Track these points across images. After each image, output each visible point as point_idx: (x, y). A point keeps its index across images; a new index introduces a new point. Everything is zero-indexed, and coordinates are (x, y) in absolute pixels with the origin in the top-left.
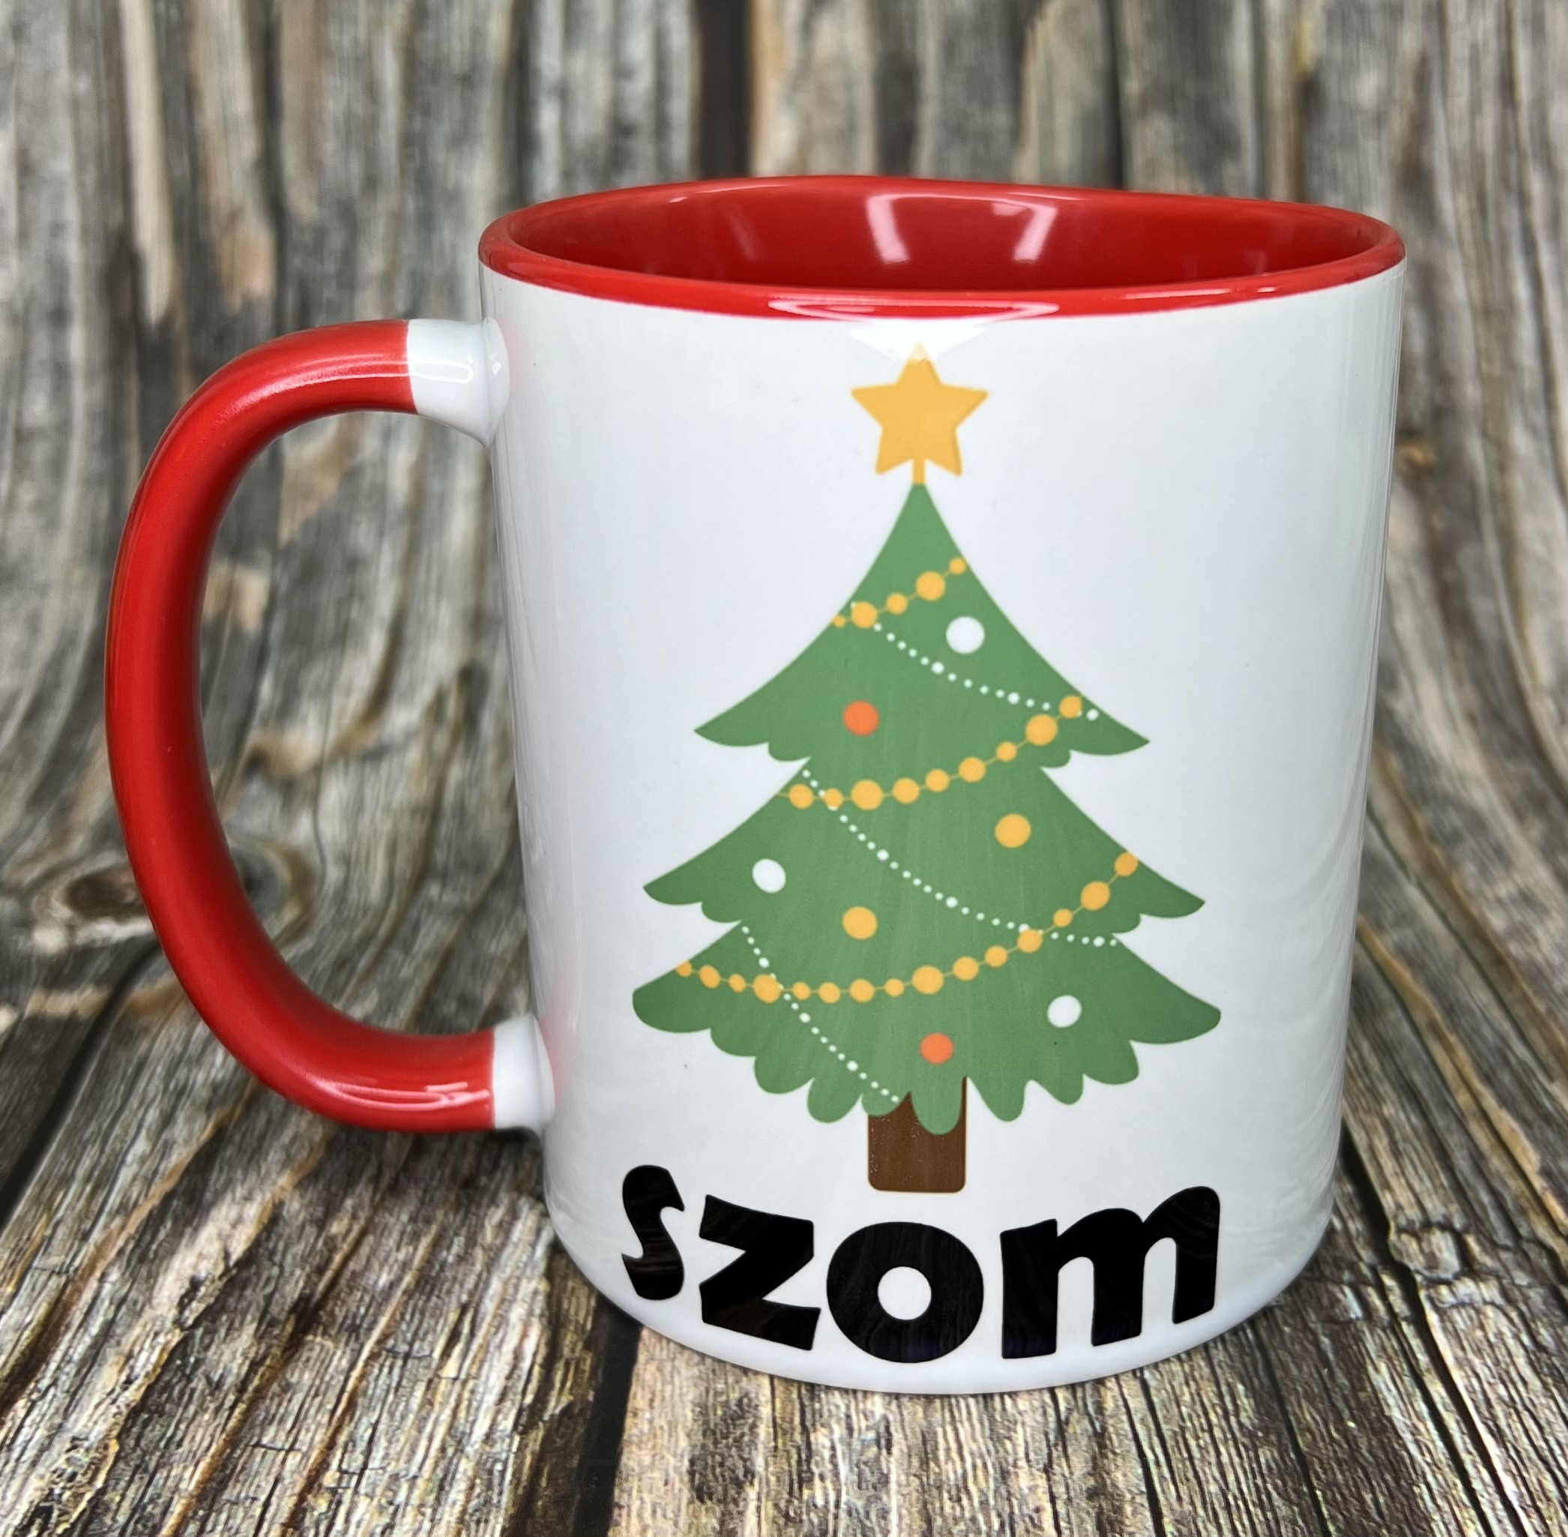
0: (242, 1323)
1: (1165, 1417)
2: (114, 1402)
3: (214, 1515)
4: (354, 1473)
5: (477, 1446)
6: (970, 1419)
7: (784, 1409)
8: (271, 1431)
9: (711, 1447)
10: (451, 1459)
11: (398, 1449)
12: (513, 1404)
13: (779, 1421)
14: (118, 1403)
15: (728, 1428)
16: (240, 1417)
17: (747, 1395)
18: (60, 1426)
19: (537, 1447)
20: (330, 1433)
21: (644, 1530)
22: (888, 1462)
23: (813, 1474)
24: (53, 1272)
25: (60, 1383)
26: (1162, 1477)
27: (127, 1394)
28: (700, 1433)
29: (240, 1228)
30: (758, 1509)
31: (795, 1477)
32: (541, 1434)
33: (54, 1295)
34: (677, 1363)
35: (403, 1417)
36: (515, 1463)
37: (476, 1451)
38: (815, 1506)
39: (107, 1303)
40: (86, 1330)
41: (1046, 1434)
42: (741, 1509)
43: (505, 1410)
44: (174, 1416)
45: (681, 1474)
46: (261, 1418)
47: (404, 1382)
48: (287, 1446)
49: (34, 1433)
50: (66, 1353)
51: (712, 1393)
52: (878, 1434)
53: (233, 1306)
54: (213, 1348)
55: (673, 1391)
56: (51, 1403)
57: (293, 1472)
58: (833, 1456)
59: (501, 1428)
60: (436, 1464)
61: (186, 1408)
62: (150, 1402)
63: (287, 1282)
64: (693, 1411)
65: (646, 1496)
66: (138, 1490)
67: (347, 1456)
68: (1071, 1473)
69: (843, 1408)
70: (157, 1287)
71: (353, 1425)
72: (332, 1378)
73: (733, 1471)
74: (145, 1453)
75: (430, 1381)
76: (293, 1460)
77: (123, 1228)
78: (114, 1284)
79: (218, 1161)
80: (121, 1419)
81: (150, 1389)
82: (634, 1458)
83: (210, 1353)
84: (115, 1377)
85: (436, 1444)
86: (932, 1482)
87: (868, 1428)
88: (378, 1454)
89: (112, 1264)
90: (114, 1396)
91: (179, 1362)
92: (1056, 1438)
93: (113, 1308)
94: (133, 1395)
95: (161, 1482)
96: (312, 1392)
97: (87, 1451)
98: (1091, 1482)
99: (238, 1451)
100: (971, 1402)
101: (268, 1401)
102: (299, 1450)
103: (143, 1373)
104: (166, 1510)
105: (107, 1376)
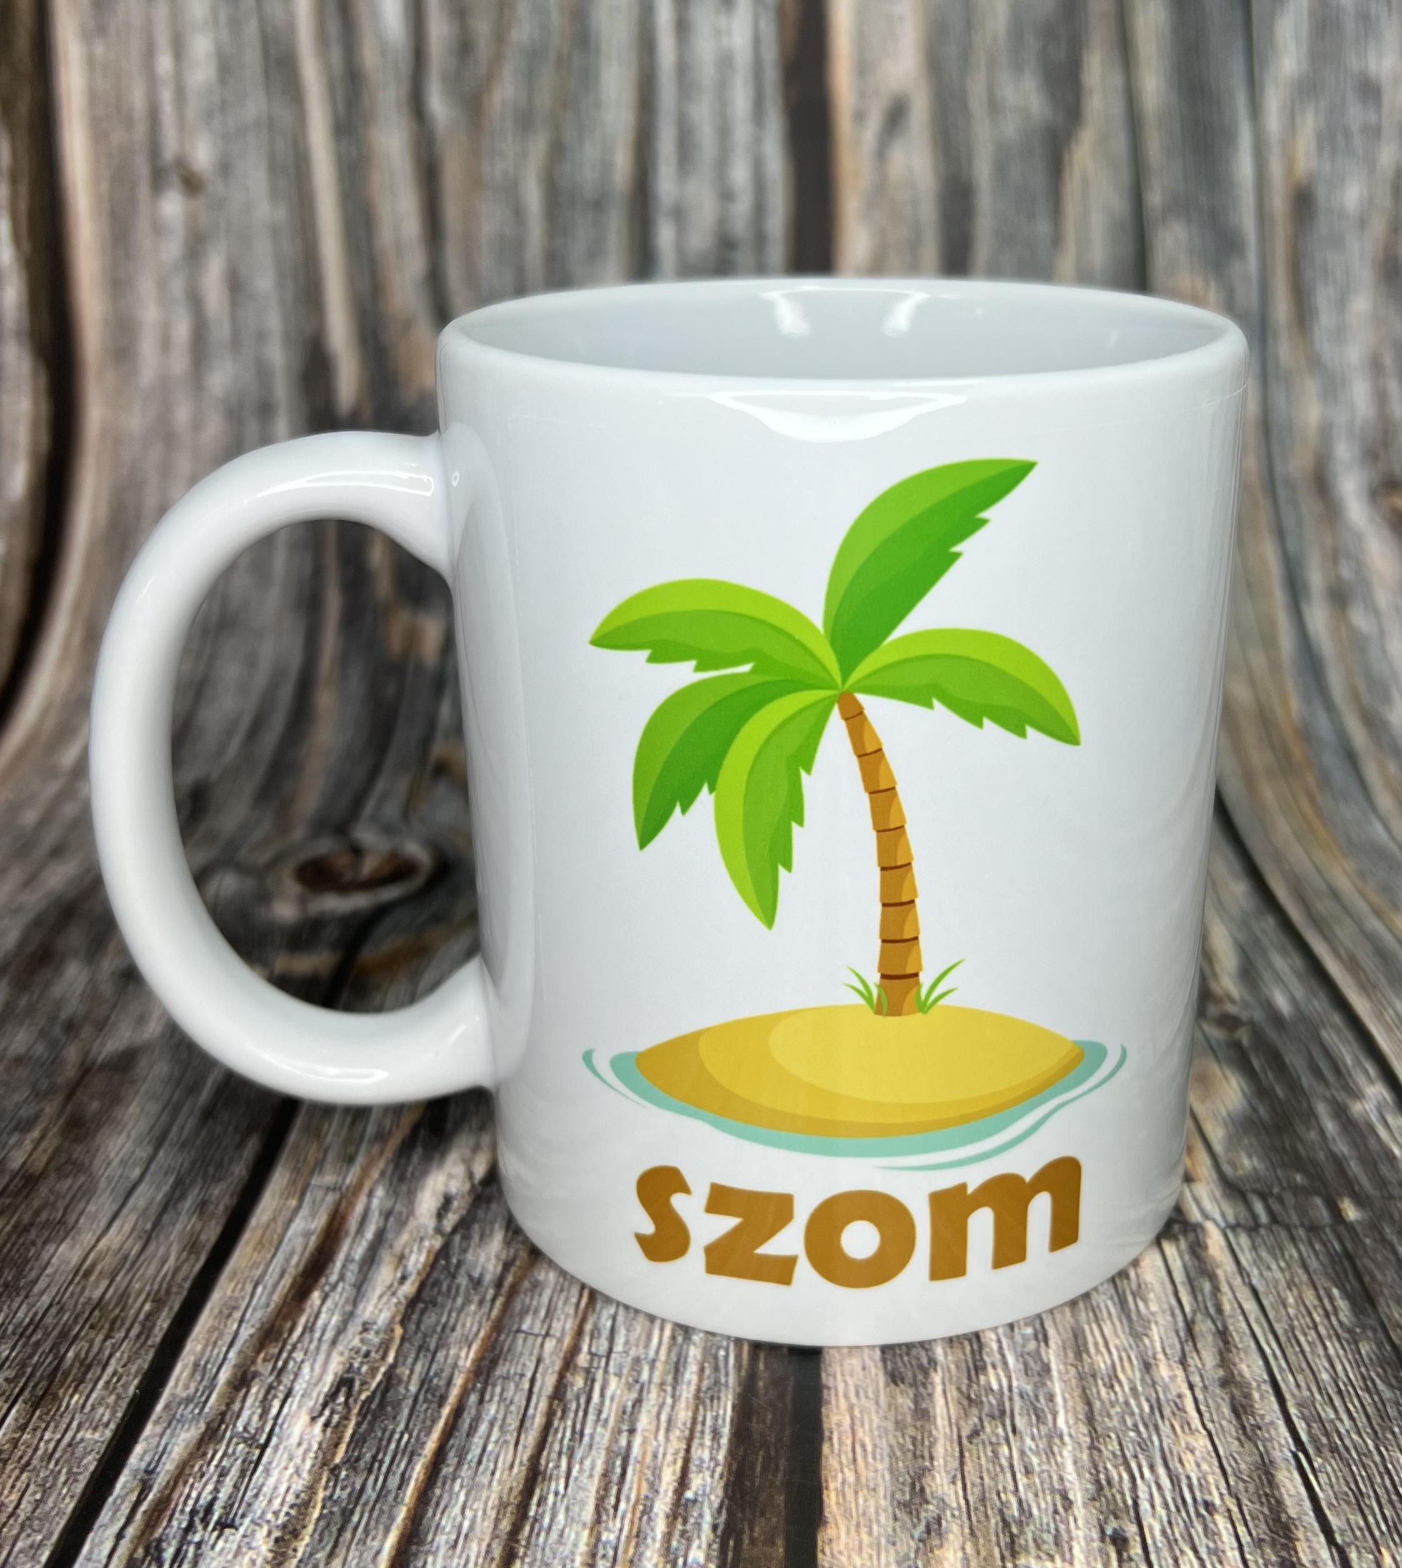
0: (492, 1232)
1: (1275, 1317)
2: (394, 1294)
3: (490, 1388)
4: (600, 1357)
6: (1111, 1319)
8: (528, 1320)
10: (682, 1346)
11: (636, 1337)
14: (397, 1295)
16: (500, 1309)
18: (351, 1313)
20: (577, 1321)
21: (851, 1406)
22: (1047, 1353)
23: (985, 1363)
24: (329, 1189)
25: (346, 1278)
26: (1281, 1369)
27: (404, 1287)
29: (479, 1153)
30: (945, 1392)
31: (971, 1365)
33: (332, 1208)
37: (701, 1340)
38: (992, 1390)
39: (377, 1214)
40: (362, 1236)
41: (1177, 1332)
42: (930, 1391)
44: (445, 1307)
45: (875, 1362)
46: (518, 1309)
48: (543, 1333)
49: (329, 1318)
50: (348, 1254)
52: (1035, 1329)
53: (482, 1217)
54: (470, 1251)
56: (341, 1295)
57: (552, 1354)
58: (1001, 1348)
60: (670, 1350)
61: (454, 1300)
62: (424, 1295)
65: (848, 1378)
66: (423, 1365)
67: (594, 1341)
68: (1203, 1365)
70: (417, 1202)
71: (595, 1317)
73: (918, 1359)
74: (425, 1336)
76: (550, 1344)
77: (382, 1153)
78: (381, 1198)
80: (402, 1308)
81: (423, 1284)
83: (469, 1256)
84: (389, 1272)
85: (664, 1333)
86: (1087, 1372)
87: (1026, 1325)
88: (620, 1340)
89: (377, 1182)
90: (393, 1289)
91: (443, 1263)
92: (1186, 1336)
93: (382, 1218)
94: (409, 1288)
95: (442, 1359)
96: (558, 1288)
97: (377, 1333)
98: (1221, 1373)
99: (503, 1337)
100: (1109, 1303)
101: (522, 1296)
102: (554, 1336)
103: (415, 1271)
104: (449, 1383)
105: (385, 1274)
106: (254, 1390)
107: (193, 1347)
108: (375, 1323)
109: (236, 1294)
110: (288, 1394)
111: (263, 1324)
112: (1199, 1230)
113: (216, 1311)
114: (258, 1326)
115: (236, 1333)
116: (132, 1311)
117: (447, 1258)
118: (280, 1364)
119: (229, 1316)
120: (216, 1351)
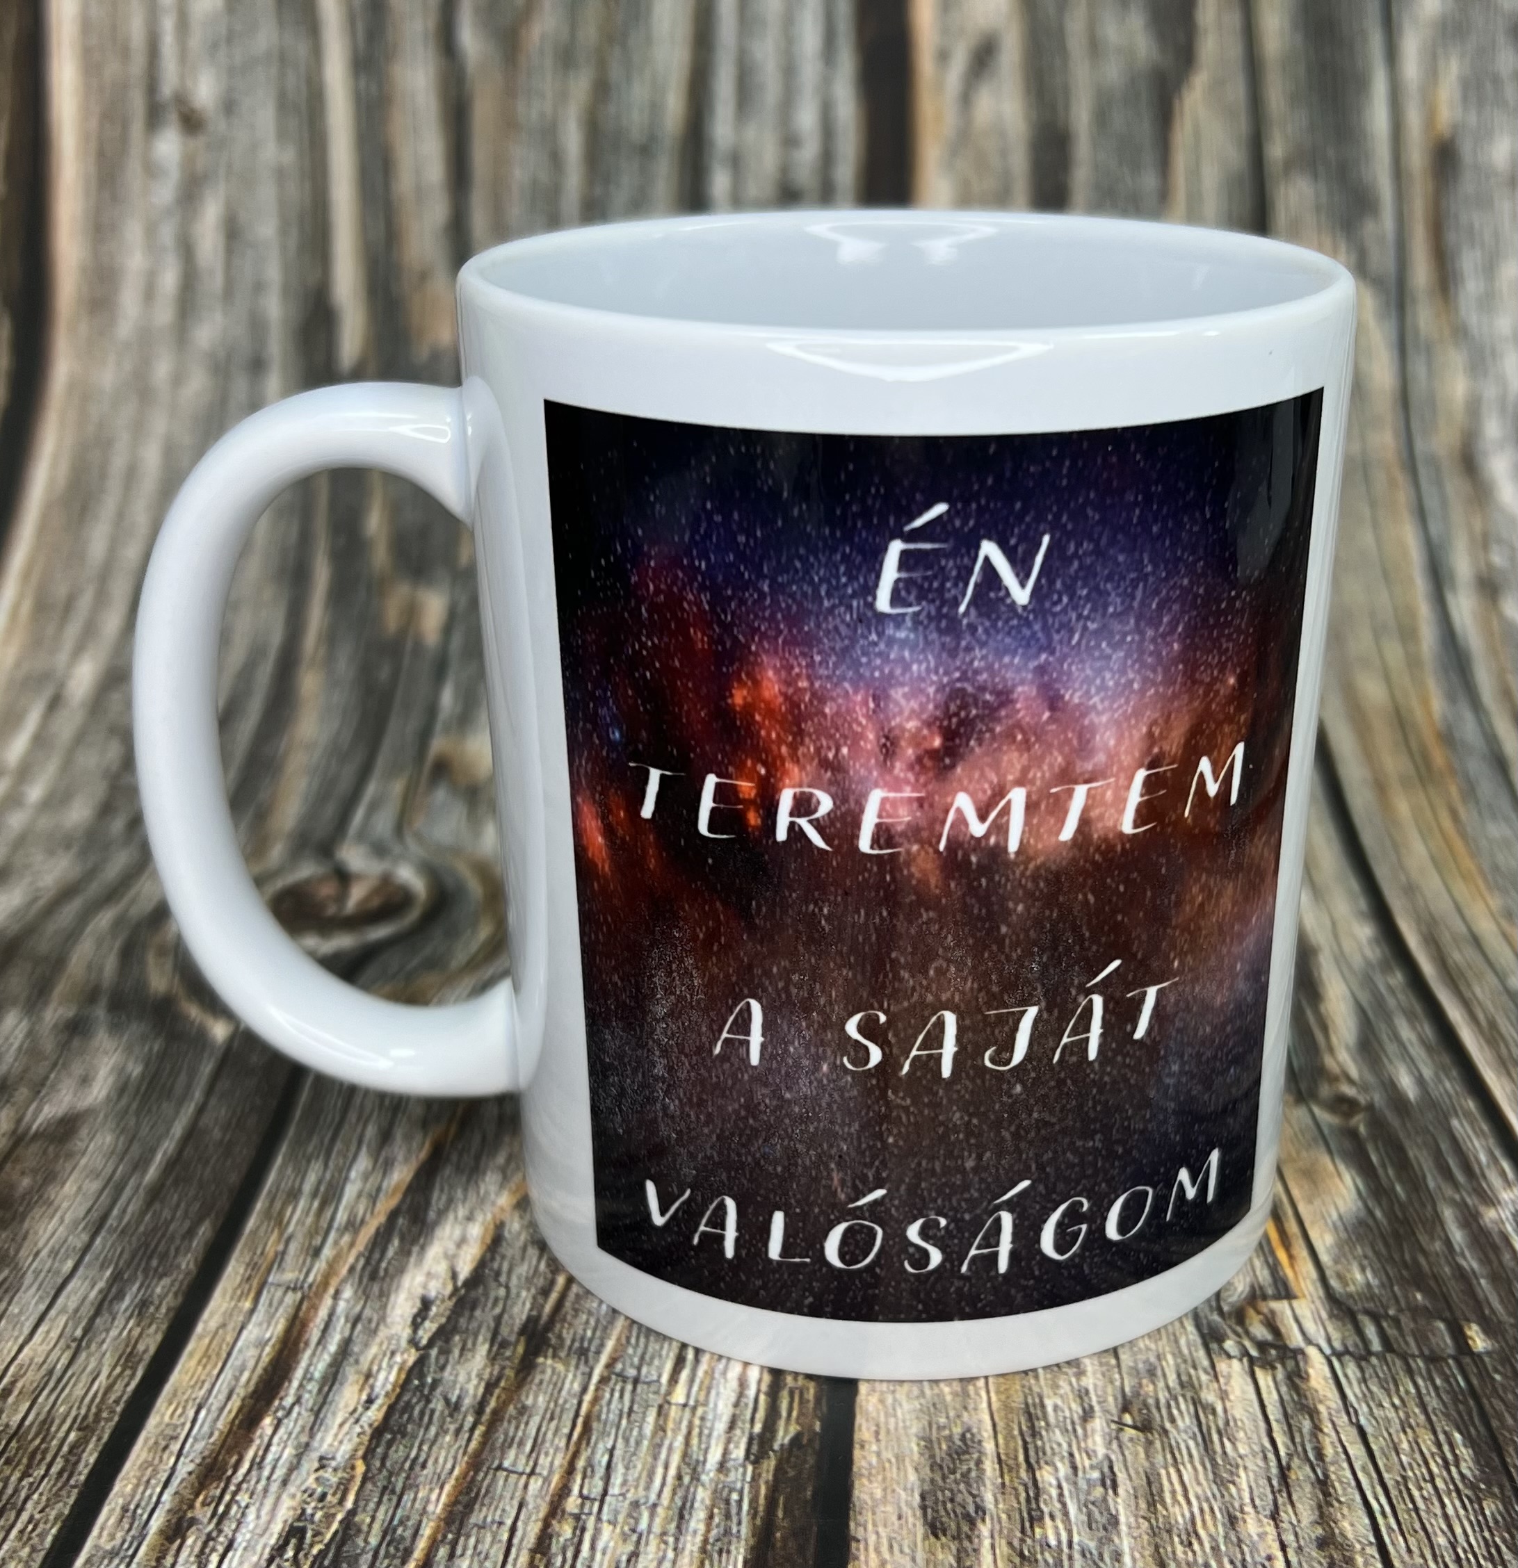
0: (474, 1345)
1: (1386, 1466)
2: (357, 1421)
3: (462, 1539)
4: (595, 1501)
5: (712, 1475)
6: (1192, 1462)
7: (1007, 1445)
8: (512, 1453)
9: (940, 1483)
10: (688, 1488)
11: (636, 1475)
12: (743, 1432)
13: (1003, 1457)
14: (361, 1423)
15: (954, 1463)
16: (480, 1439)
17: (969, 1430)
18: (307, 1445)
19: (771, 1478)
20: (568, 1457)
21: (883, 1563)
22: (1116, 1503)
23: (1042, 1512)
24: (288, 1288)
25: (303, 1401)
26: (1389, 1528)
27: (369, 1413)
28: (927, 1469)
29: (465, 1248)
30: (993, 1547)
31: (1025, 1515)
32: (773, 1463)
33: (291, 1311)
34: (898, 1396)
35: (638, 1443)
36: (750, 1492)
37: (711, 1480)
38: (1049, 1546)
39: (342, 1320)
40: (325, 1348)
41: (1269, 1480)
42: (976, 1546)
43: (736, 1439)
44: (415, 1437)
45: (913, 1509)
46: (501, 1440)
47: (636, 1407)
48: (528, 1470)
49: (282, 1452)
50: (307, 1371)
51: (934, 1427)
52: (1102, 1473)
53: (464, 1326)
54: (449, 1368)
55: (897, 1424)
56: (296, 1421)
57: (536, 1497)
58: (1061, 1495)
59: (733, 1456)
60: (675, 1492)
61: (427, 1428)
62: (392, 1422)
63: (514, 1303)
64: (918, 1445)
65: (881, 1529)
66: (386, 1512)
67: (587, 1481)
68: (1299, 1522)
69: (1065, 1446)
70: (389, 1307)
71: (589, 1450)
72: (566, 1402)
73: (964, 1508)
74: (391, 1474)
75: (660, 1407)
76: (535, 1484)
77: (352, 1245)
78: (348, 1301)
79: (438, 1180)
80: (366, 1439)
81: (391, 1409)
82: (866, 1490)
83: (446, 1374)
84: (356, 1396)
85: (672, 1472)
86: (1161, 1525)
87: (1092, 1467)
88: (617, 1479)
89: (344, 1281)
90: (356, 1415)
91: (416, 1382)
92: (1280, 1484)
93: (349, 1325)
94: (375, 1414)
95: (409, 1504)
96: (548, 1416)
97: (335, 1470)
98: (1319, 1531)
99: (482, 1474)
100: (1191, 1443)
101: (505, 1424)
102: (540, 1474)
103: (383, 1393)
104: (416, 1533)
105: (348, 1395)
106: (189, 1541)
107: (123, 1487)
108: (333, 1458)
109: (174, 1421)
110: (230, 1546)
111: (204, 1458)
112: (1300, 1357)
113: (151, 1442)
114: (198, 1461)
115: (173, 1469)
116: (55, 1442)
117: (422, 1377)
118: (221, 1509)
119: (166, 1448)
120: (148, 1492)
